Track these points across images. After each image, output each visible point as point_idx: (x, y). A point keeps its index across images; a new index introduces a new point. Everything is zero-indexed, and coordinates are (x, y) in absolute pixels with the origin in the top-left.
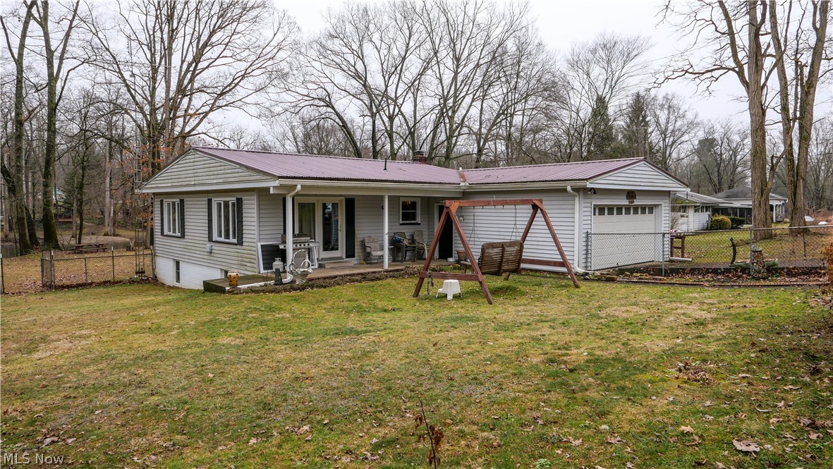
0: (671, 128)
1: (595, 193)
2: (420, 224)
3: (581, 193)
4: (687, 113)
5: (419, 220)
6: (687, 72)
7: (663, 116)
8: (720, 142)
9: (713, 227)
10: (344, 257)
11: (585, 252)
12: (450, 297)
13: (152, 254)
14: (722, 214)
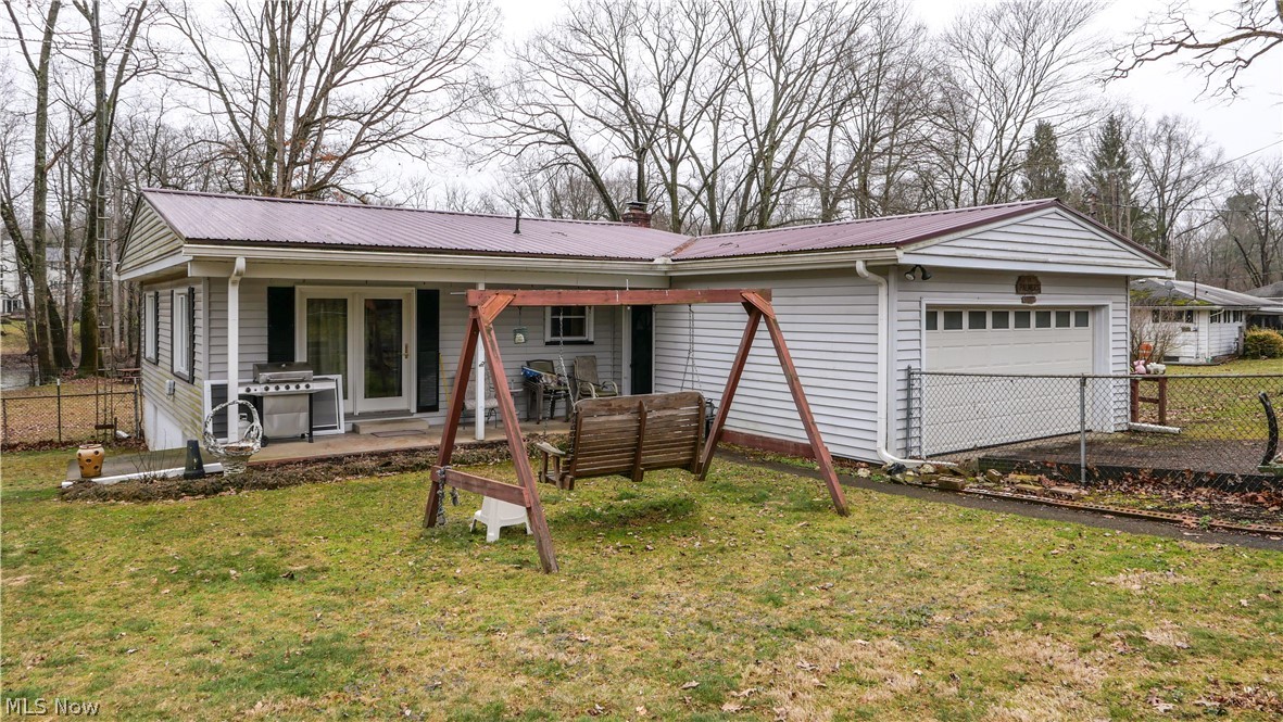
0: (1173, 175)
1: (924, 278)
2: (592, 343)
3: (892, 279)
4: (1202, 150)
5: (590, 335)
6: (1181, 44)
7: (1158, 156)
8: (1265, 199)
9: (1249, 351)
10: (414, 410)
11: (903, 415)
12: (493, 535)
13: (135, 393)
14: (1268, 326)
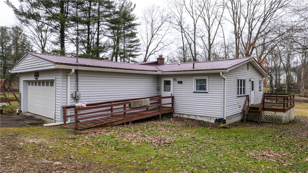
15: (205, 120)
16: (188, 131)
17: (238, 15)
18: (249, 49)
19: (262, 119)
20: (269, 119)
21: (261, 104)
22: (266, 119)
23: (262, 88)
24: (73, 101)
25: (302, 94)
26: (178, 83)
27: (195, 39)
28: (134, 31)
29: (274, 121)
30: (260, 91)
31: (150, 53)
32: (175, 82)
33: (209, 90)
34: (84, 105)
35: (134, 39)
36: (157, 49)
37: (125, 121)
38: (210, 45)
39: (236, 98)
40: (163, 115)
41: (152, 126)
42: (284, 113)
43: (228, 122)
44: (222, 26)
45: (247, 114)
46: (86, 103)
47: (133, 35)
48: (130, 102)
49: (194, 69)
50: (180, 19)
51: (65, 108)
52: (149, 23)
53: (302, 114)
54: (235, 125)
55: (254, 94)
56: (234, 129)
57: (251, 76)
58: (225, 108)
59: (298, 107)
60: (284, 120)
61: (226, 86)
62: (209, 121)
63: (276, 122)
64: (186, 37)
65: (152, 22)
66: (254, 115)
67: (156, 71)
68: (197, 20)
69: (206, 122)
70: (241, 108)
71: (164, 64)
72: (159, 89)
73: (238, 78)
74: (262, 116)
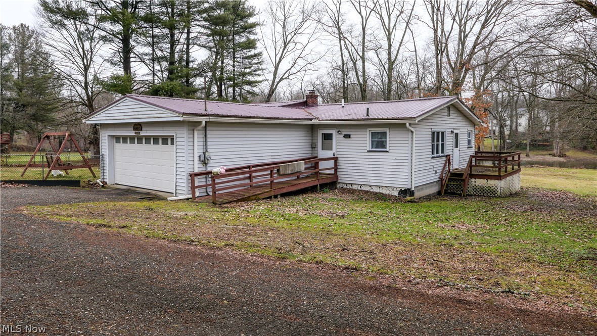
15: (385, 191)
16: (362, 205)
17: (440, 11)
18: (460, 72)
19: (468, 191)
20: (478, 190)
21: (467, 169)
22: (475, 190)
23: (473, 144)
24: (201, 165)
25: (555, 151)
26: (344, 137)
27: (363, 54)
28: (252, 37)
29: (485, 192)
30: (468, 148)
31: (281, 77)
32: (339, 136)
33: (391, 148)
34: (223, 171)
35: (253, 52)
36: (293, 70)
37: (272, 194)
38: (391, 63)
39: (430, 159)
40: (323, 186)
41: (311, 200)
42: (500, 181)
43: (417, 195)
44: (412, 32)
45: (446, 183)
46: (225, 168)
47: (251, 44)
48: (279, 166)
49: (368, 117)
50: (336, 15)
51: (193, 176)
52: (279, 22)
53: (538, 184)
54: (428, 198)
55: (459, 153)
56: (426, 203)
57: (454, 125)
58: (413, 173)
59: (538, 173)
60: (500, 191)
61: (414, 142)
62: (390, 193)
63: (488, 194)
64: (347, 49)
65: (285, 19)
66: (457, 185)
67: (311, 120)
68: (368, 17)
69: (386, 195)
70: (437, 174)
71: (317, 105)
72: (313, 147)
73: (433, 130)
74: (468, 186)
